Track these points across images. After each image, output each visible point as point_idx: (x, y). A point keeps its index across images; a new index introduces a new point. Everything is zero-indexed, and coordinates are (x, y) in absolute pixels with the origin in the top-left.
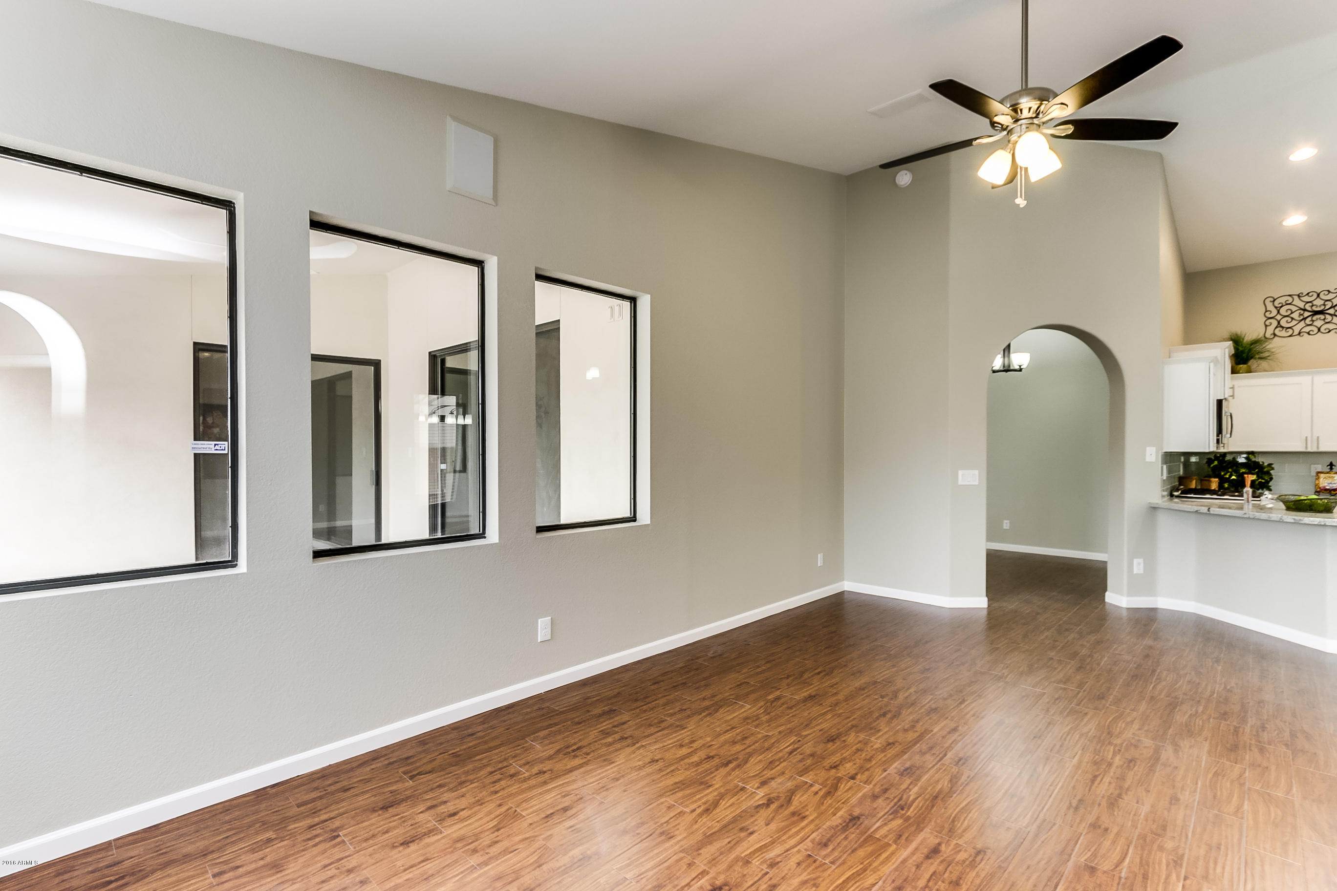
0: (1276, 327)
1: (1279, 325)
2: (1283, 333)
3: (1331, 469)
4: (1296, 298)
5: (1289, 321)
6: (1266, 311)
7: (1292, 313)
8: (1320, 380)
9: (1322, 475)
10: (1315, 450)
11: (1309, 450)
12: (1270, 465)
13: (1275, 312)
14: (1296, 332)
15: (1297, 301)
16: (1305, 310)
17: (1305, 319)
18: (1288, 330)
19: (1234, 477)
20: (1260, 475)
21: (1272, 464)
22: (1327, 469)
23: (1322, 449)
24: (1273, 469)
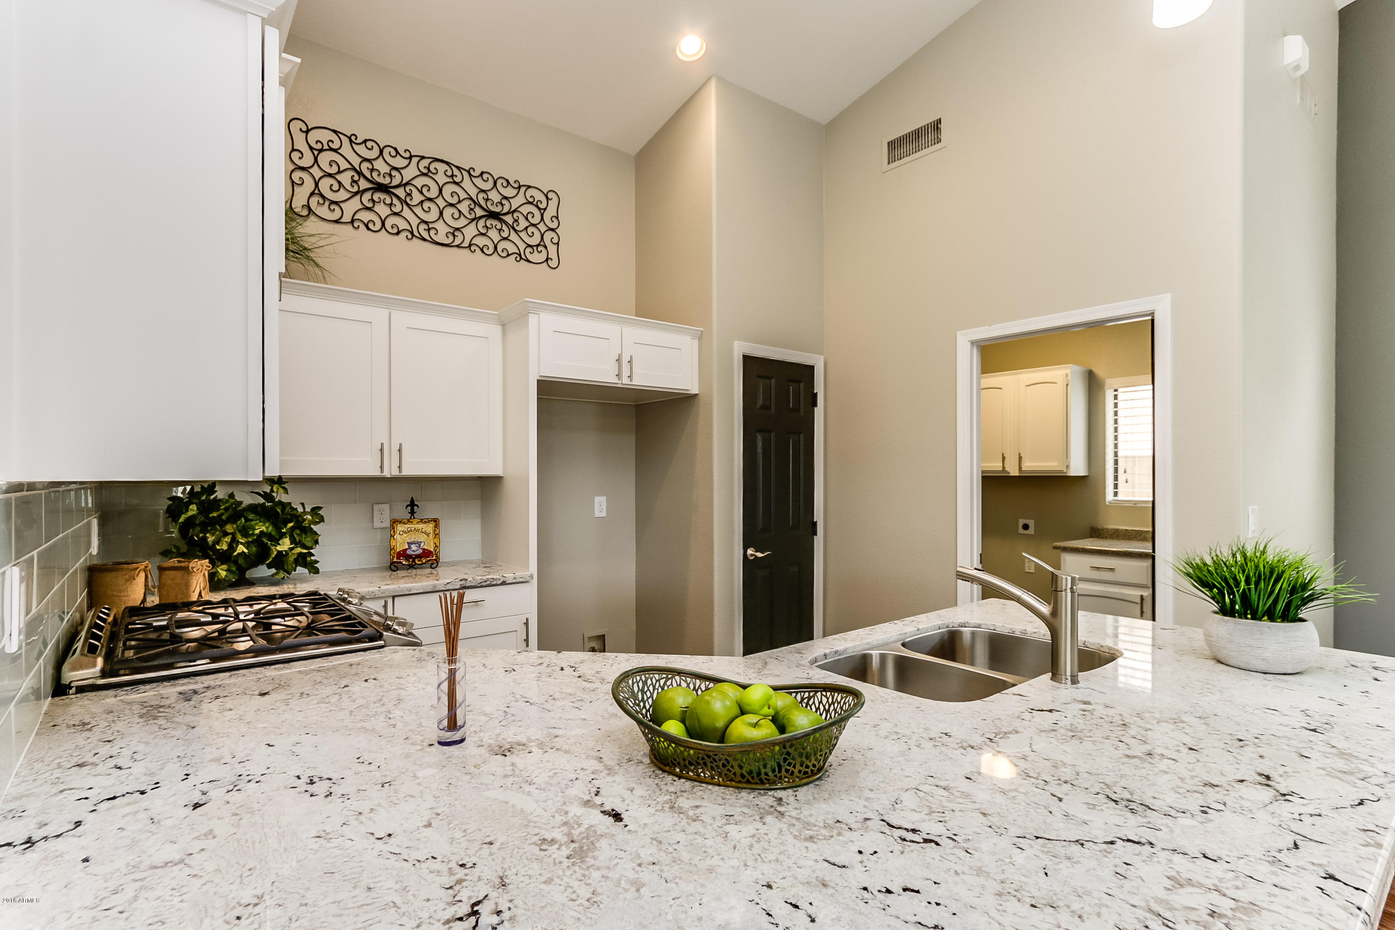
0: (312, 194)
1: (316, 192)
2: (323, 211)
3: (412, 513)
4: (345, 141)
5: (334, 188)
6: (293, 150)
7: (339, 172)
8: (403, 318)
9: (400, 528)
10: (395, 472)
11: (387, 474)
12: (315, 510)
13: (307, 161)
14: (347, 218)
15: (346, 150)
16: (360, 173)
17: (360, 193)
18: (332, 207)
19: (241, 549)
20: (297, 539)
21: (320, 508)
22: (404, 514)
23: (407, 471)
24: (322, 520)
